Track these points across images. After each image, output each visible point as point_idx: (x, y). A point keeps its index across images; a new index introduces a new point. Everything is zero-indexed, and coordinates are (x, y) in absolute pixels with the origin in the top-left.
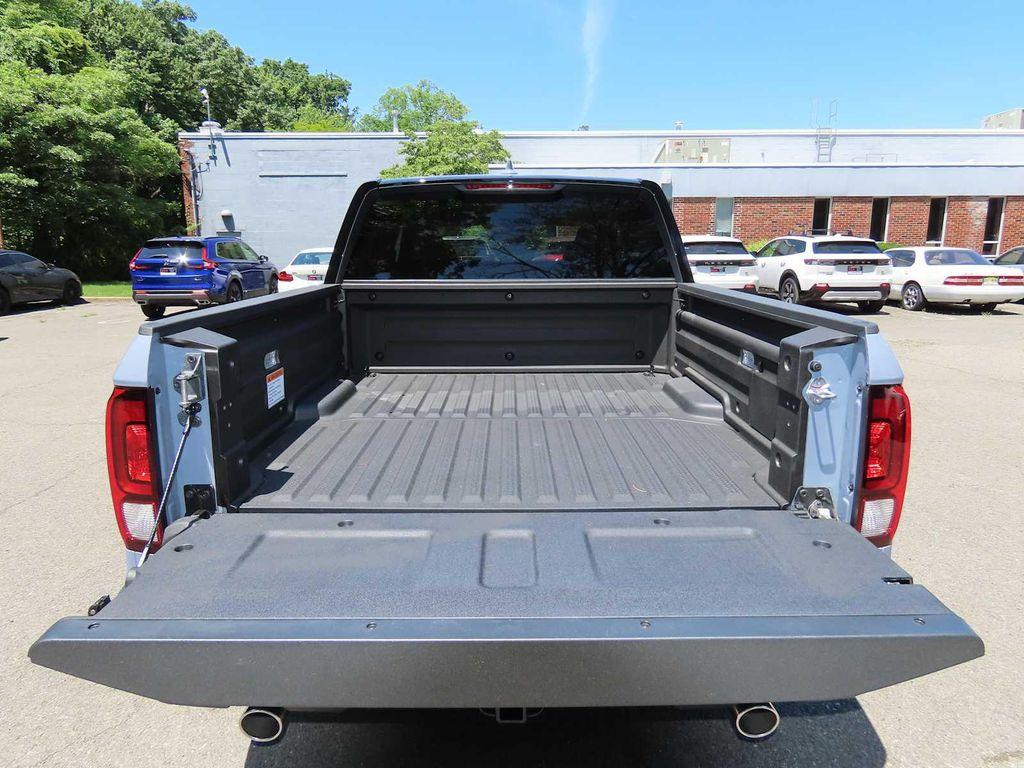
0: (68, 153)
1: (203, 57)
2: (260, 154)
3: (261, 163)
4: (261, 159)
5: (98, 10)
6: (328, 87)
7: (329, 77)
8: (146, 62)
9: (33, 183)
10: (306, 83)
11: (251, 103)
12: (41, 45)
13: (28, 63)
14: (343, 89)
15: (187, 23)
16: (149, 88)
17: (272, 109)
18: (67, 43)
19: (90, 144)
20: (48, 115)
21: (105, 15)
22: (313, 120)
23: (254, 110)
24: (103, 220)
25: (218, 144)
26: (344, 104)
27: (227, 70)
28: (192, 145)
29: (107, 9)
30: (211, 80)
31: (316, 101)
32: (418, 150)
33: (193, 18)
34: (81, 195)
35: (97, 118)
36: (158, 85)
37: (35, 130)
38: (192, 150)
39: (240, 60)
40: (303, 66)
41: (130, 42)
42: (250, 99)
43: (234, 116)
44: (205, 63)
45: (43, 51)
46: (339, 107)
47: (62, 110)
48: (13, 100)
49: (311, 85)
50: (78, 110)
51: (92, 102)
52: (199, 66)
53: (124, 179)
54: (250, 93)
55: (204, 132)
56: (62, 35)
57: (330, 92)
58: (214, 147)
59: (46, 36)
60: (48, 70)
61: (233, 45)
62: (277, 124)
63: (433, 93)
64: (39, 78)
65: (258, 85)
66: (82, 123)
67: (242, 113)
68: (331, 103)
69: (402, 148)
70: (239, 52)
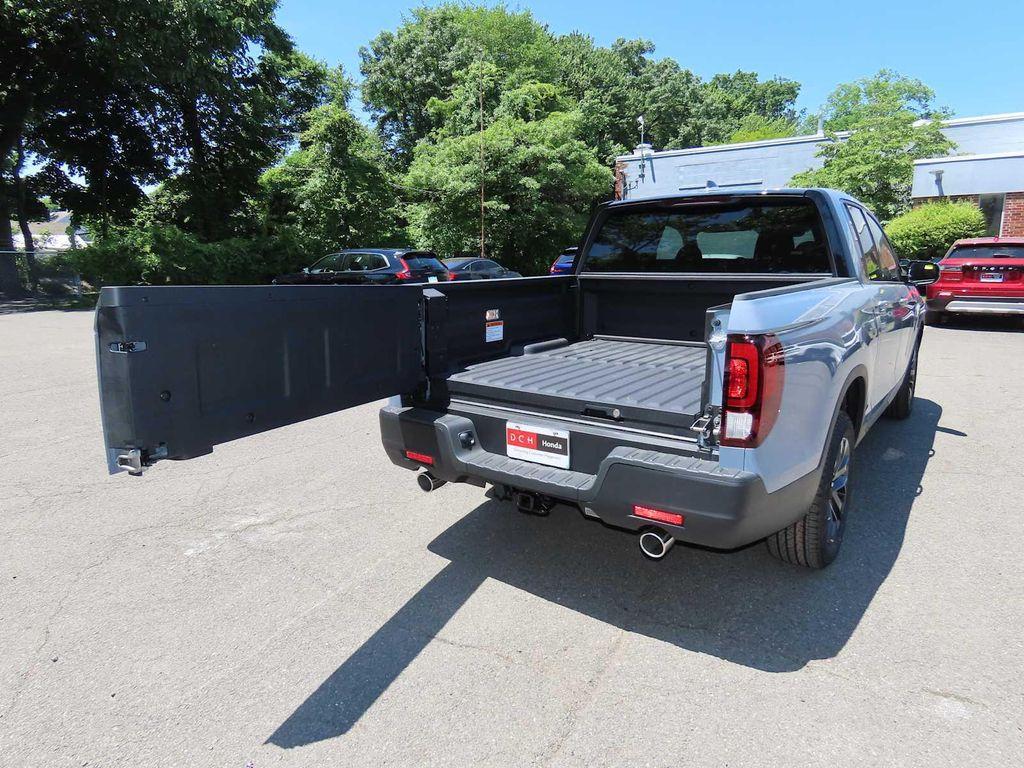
0: (531, 183)
1: (656, 84)
2: (682, 169)
3: (681, 177)
4: (681, 173)
5: (577, 60)
6: (776, 93)
7: (778, 82)
8: (607, 97)
9: (507, 207)
10: (754, 92)
11: (693, 120)
12: (525, 100)
13: (516, 117)
14: (792, 92)
15: (647, 56)
16: (607, 119)
17: (712, 124)
18: (542, 95)
19: (546, 173)
20: (523, 153)
21: (582, 63)
22: (753, 128)
23: (695, 127)
24: (551, 234)
25: (648, 163)
26: (791, 107)
27: (675, 92)
28: (626, 166)
29: (583, 58)
30: (660, 104)
31: (762, 110)
32: (838, 151)
33: (652, 51)
34: (539, 215)
35: (553, 153)
36: (615, 115)
37: (512, 167)
38: (625, 171)
39: (689, 81)
40: (752, 75)
41: (597, 82)
42: (693, 117)
43: (676, 134)
44: (656, 90)
45: (526, 105)
46: (786, 111)
47: (532, 149)
48: (501, 146)
49: (758, 93)
50: (542, 147)
51: (552, 141)
52: (652, 92)
53: (571, 200)
54: (693, 111)
55: (637, 154)
56: (540, 90)
57: (777, 98)
58: (644, 166)
59: (530, 92)
60: (527, 120)
61: (683, 69)
62: (715, 137)
63: (892, 82)
64: (521, 126)
65: (701, 102)
66: (543, 158)
67: (684, 130)
68: (777, 107)
69: (819, 150)
70: (688, 74)
